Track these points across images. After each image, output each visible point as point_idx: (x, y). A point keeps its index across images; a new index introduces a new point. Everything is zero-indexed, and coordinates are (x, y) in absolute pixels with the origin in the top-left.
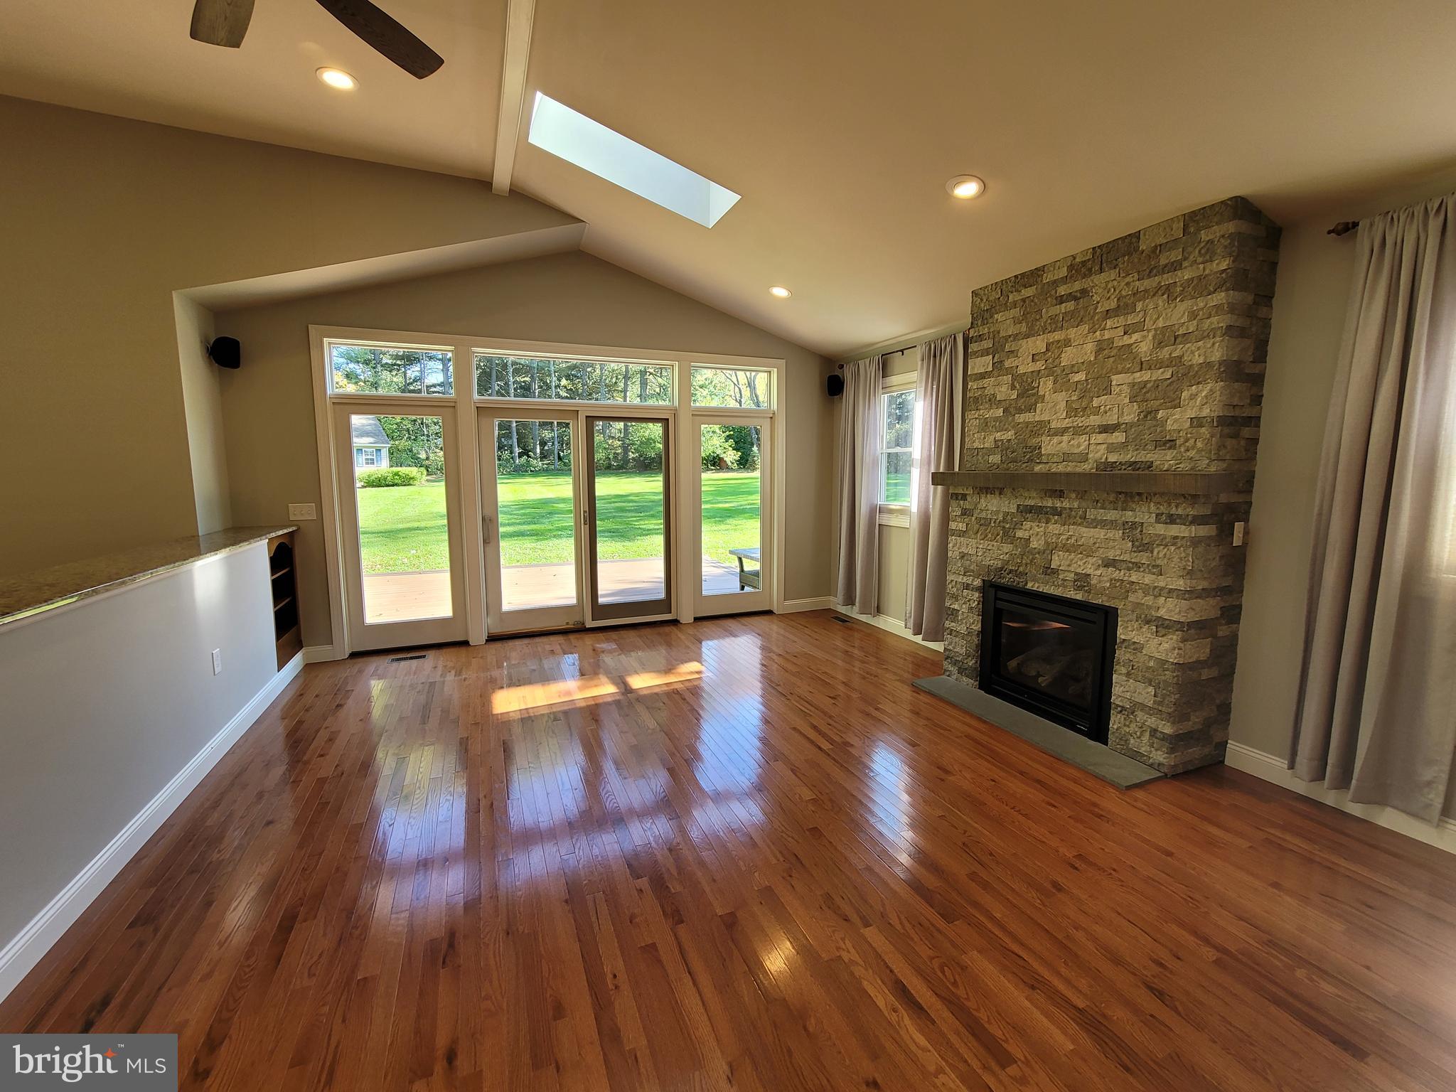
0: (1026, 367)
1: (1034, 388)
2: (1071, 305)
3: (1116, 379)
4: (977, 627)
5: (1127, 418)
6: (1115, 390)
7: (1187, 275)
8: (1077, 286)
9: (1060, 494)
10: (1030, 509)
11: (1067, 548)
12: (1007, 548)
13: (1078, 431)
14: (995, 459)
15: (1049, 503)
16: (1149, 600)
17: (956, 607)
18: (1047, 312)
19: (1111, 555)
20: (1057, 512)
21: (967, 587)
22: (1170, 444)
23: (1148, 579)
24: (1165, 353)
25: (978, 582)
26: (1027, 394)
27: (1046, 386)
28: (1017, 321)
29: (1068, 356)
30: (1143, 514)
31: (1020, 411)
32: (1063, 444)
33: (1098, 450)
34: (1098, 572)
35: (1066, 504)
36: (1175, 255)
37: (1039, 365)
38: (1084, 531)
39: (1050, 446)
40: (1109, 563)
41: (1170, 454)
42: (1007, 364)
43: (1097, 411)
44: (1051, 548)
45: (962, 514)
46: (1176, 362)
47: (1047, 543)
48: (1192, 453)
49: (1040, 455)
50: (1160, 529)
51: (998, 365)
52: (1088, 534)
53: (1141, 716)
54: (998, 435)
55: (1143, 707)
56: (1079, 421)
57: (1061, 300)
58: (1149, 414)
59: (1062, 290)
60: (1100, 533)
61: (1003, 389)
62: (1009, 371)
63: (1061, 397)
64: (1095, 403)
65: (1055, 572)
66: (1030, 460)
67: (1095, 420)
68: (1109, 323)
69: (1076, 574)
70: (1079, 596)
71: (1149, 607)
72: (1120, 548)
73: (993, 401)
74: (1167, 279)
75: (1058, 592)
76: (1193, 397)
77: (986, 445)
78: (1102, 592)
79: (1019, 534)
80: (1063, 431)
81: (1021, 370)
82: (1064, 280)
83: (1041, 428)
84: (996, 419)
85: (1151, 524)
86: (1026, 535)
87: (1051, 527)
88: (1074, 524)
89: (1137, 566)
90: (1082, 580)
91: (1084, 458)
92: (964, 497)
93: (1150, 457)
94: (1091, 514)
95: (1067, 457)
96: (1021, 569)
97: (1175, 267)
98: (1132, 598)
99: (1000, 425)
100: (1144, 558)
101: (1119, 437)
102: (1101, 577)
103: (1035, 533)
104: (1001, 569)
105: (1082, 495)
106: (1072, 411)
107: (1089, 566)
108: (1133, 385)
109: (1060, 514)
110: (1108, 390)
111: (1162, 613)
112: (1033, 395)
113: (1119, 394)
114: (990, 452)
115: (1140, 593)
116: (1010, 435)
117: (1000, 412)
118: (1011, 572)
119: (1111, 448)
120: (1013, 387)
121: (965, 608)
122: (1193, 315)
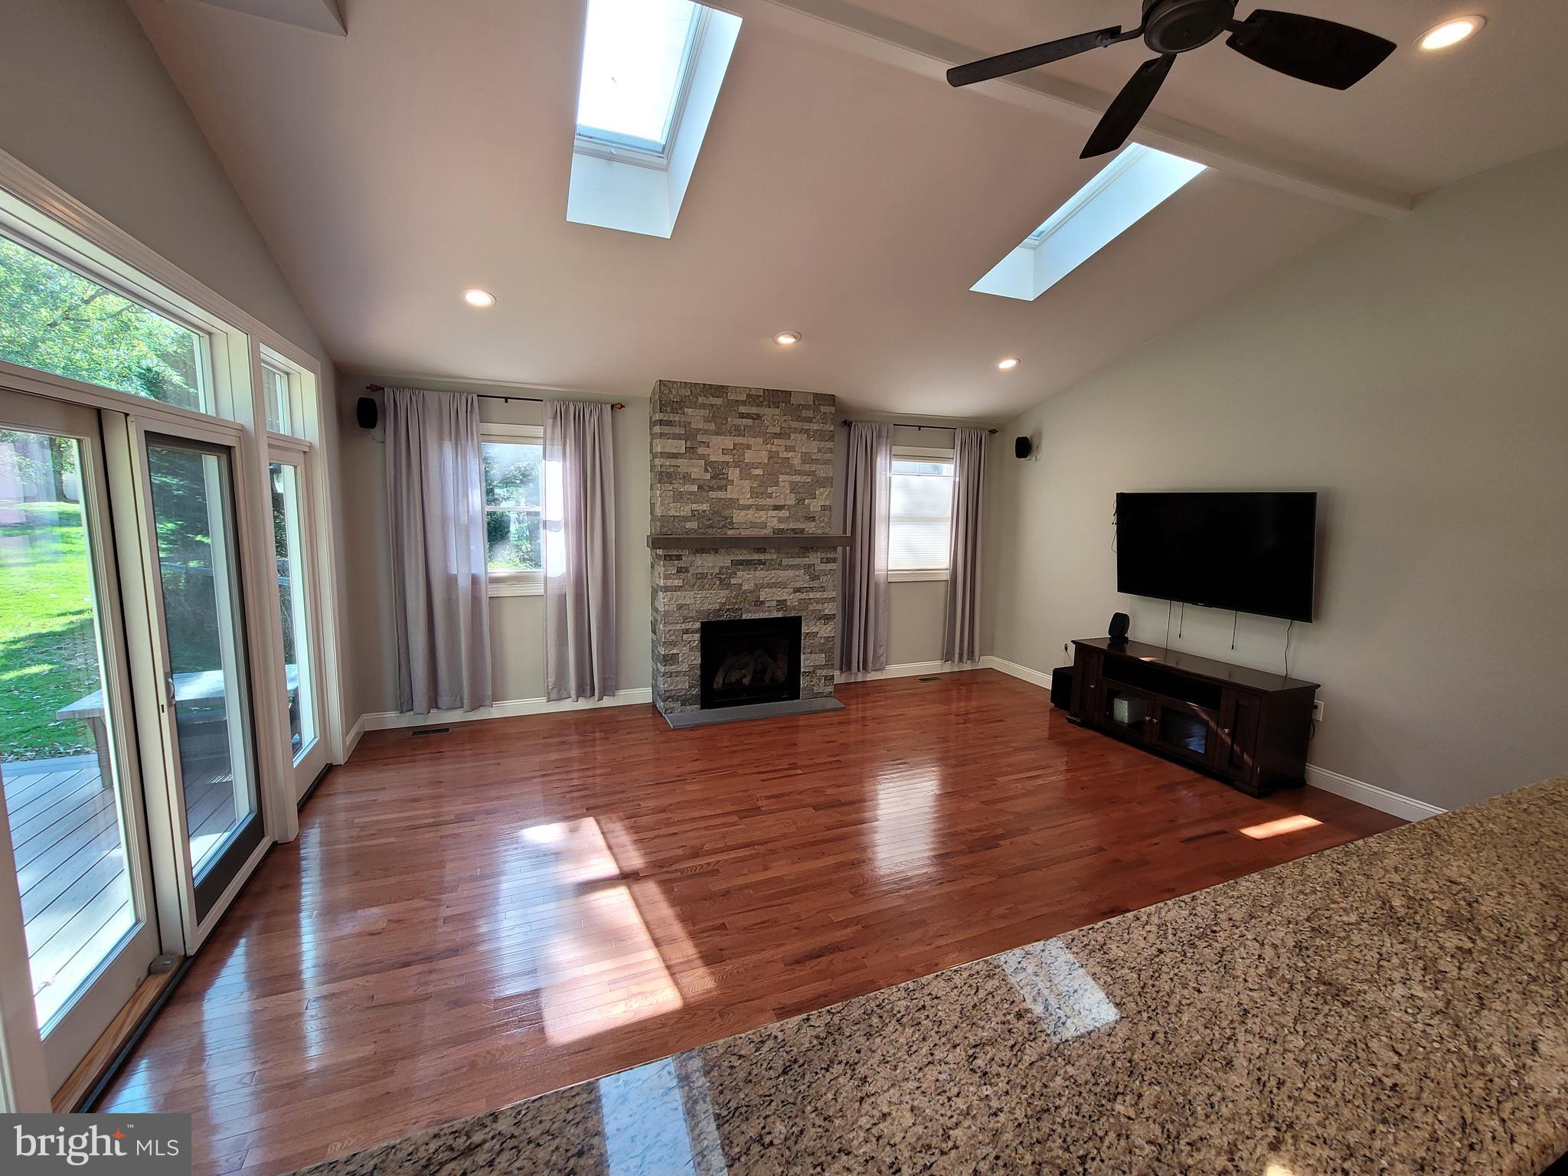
0: (716, 457)
1: (724, 474)
2: (750, 422)
3: (782, 478)
4: (699, 661)
5: (788, 503)
6: (781, 484)
7: (815, 427)
8: (754, 410)
9: (764, 551)
10: (741, 563)
11: (769, 586)
12: (724, 593)
13: (759, 508)
14: (692, 525)
15: (756, 557)
16: (819, 607)
17: (675, 651)
18: (732, 421)
19: (798, 585)
20: (761, 562)
21: (686, 632)
22: (813, 519)
23: (818, 595)
24: (807, 467)
25: (698, 625)
26: (718, 475)
27: (734, 474)
28: (707, 420)
29: (749, 457)
30: (814, 559)
31: (712, 489)
32: (751, 515)
33: (772, 521)
34: (791, 597)
35: (768, 556)
36: (809, 414)
37: (728, 458)
38: (781, 573)
39: (739, 517)
40: (798, 590)
41: (813, 524)
42: (700, 451)
43: (770, 496)
44: (759, 587)
45: (678, 572)
46: (812, 473)
47: (756, 585)
48: (822, 524)
49: (731, 523)
50: (823, 567)
51: (691, 450)
52: (783, 575)
53: (819, 672)
54: (694, 506)
55: (819, 667)
56: (761, 502)
57: (742, 416)
58: (800, 501)
59: (743, 409)
60: (791, 573)
61: (696, 469)
62: (702, 457)
63: (747, 484)
64: (769, 490)
65: (763, 603)
66: (724, 526)
67: (770, 502)
68: (776, 441)
69: (778, 601)
70: (780, 615)
71: (820, 611)
72: (801, 579)
73: (687, 478)
74: (806, 426)
75: (766, 615)
76: (821, 494)
77: (682, 514)
78: (794, 608)
79: (733, 581)
80: (748, 507)
81: (712, 458)
82: (744, 403)
83: (733, 503)
84: (691, 493)
85: (818, 565)
86: (740, 581)
87: (757, 573)
88: (774, 569)
89: (812, 589)
90: (782, 604)
91: (764, 526)
92: (679, 558)
93: (801, 526)
94: (785, 562)
95: (753, 525)
96: (736, 606)
97: (810, 420)
98: (811, 607)
99: (693, 497)
100: (816, 584)
101: (784, 513)
102: (792, 599)
103: (746, 579)
104: (720, 610)
105: (778, 550)
106: (754, 494)
107: (784, 595)
108: (791, 483)
109: (764, 564)
110: (776, 484)
111: (826, 612)
112: (724, 479)
113: (784, 487)
114: (686, 519)
115: (815, 604)
116: (705, 507)
117: (695, 488)
118: (728, 610)
119: (781, 520)
120: (706, 471)
121: (686, 650)
122: (819, 450)
